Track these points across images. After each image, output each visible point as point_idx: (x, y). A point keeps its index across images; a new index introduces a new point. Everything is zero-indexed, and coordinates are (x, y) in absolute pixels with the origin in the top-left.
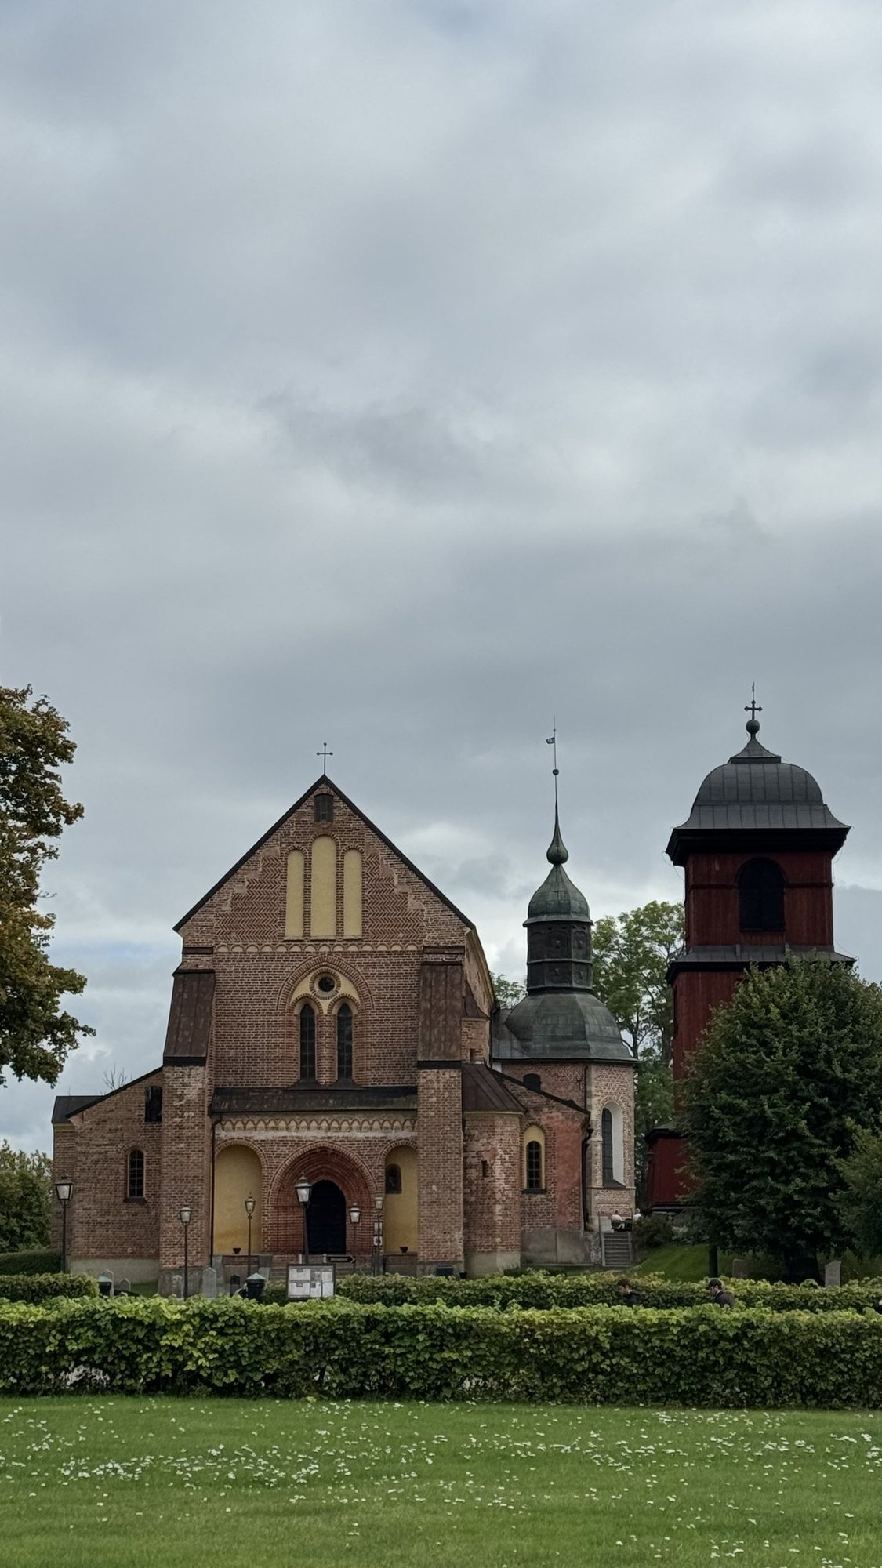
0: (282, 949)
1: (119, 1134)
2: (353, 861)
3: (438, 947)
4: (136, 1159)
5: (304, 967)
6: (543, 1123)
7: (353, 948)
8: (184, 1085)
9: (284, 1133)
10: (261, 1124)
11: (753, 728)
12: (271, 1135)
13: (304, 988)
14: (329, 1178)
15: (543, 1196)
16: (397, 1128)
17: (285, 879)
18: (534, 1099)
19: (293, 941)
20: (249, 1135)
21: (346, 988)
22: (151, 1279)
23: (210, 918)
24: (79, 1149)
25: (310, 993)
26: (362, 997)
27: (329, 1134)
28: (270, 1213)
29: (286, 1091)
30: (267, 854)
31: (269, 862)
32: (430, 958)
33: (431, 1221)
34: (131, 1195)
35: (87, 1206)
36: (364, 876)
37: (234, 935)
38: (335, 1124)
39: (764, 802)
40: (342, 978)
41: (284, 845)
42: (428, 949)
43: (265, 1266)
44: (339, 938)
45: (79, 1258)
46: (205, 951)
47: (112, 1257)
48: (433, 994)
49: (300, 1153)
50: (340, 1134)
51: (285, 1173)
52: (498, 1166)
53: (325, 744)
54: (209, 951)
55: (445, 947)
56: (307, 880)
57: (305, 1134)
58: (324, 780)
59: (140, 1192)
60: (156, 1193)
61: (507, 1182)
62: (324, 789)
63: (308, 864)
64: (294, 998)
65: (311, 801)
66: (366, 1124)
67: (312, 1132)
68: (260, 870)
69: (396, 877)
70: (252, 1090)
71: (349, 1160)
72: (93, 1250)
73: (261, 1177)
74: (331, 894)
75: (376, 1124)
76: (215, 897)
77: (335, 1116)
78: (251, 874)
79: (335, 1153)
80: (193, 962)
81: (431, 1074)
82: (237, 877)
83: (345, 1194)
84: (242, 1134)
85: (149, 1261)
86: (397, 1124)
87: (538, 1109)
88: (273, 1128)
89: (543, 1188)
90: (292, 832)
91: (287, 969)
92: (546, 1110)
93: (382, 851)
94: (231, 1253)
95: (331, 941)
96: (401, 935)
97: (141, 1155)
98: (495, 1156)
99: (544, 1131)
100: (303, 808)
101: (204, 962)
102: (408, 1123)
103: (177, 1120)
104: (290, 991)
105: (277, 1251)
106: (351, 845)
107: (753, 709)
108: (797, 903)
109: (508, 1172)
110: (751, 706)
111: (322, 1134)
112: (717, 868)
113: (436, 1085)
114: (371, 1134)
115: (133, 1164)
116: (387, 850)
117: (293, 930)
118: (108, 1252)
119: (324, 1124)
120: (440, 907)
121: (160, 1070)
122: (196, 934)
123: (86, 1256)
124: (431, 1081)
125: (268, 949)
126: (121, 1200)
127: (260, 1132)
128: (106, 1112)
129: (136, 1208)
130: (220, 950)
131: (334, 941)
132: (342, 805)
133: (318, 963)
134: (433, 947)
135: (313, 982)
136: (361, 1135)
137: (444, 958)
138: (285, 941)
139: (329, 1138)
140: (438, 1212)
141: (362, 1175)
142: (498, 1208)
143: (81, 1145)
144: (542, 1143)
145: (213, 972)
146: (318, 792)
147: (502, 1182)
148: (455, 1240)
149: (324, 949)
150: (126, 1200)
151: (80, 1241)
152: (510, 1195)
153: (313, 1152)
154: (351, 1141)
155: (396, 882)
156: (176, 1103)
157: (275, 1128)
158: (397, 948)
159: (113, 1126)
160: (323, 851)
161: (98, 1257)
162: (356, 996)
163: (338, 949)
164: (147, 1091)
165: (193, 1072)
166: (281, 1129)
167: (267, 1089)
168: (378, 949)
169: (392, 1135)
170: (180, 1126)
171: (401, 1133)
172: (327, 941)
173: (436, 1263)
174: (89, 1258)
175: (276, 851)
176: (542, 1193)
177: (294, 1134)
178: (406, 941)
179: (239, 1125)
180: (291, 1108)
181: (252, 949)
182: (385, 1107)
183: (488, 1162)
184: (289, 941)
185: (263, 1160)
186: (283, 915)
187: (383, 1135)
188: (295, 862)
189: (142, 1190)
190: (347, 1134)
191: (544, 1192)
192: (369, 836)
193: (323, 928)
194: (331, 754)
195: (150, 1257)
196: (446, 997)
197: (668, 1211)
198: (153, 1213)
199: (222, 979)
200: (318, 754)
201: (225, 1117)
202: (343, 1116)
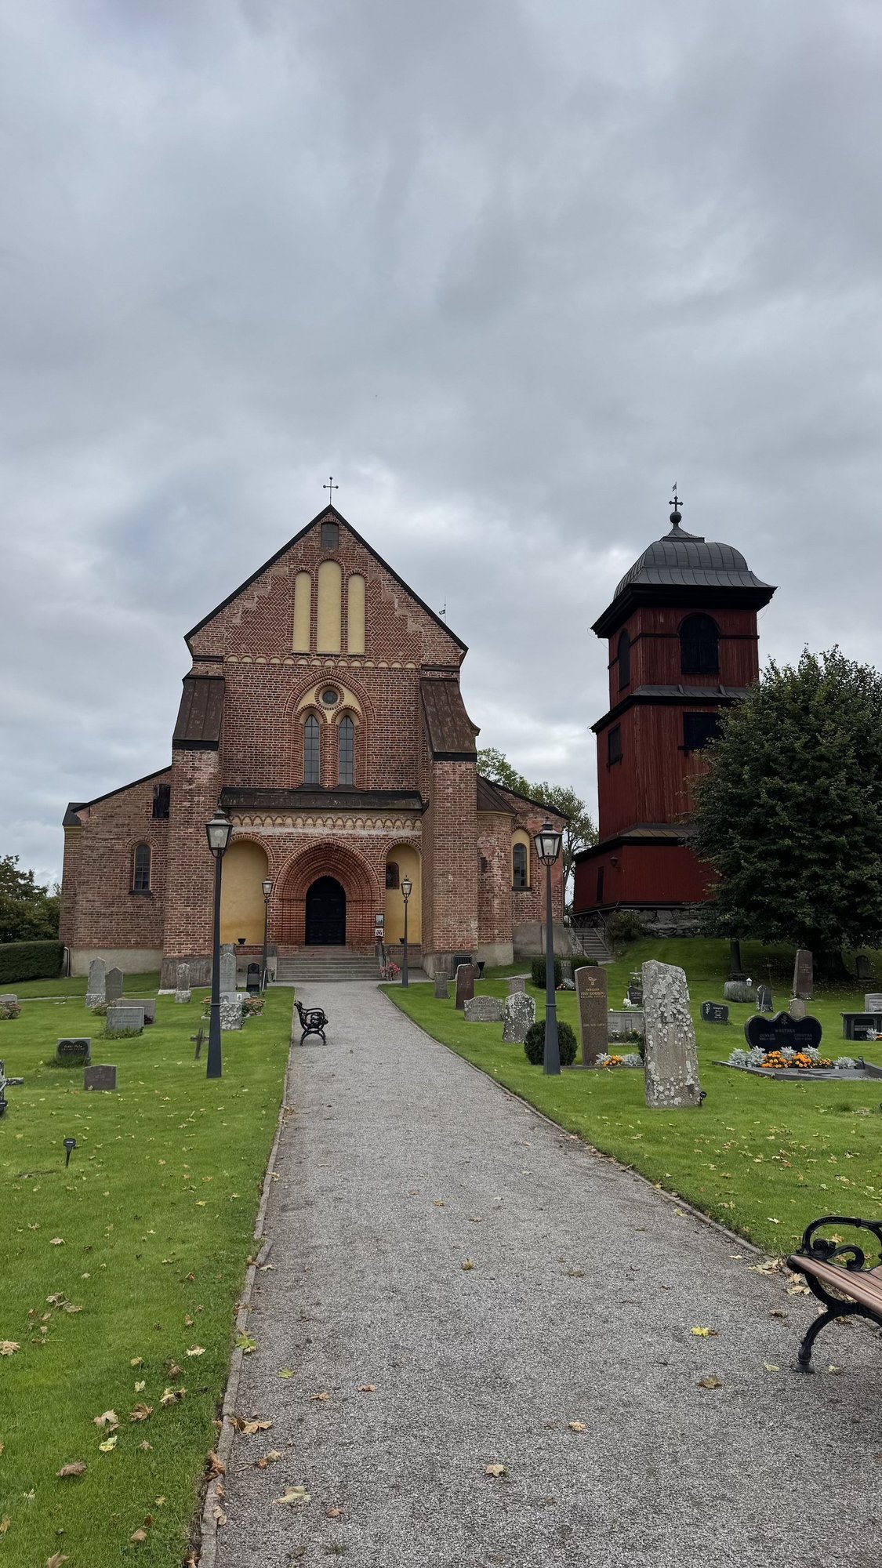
0: (290, 662)
1: (126, 829)
2: (357, 586)
3: (434, 665)
4: (141, 851)
5: (310, 679)
6: (529, 827)
7: (356, 664)
8: (194, 768)
9: (291, 830)
10: (269, 821)
11: (676, 519)
12: (278, 831)
13: (310, 699)
14: (330, 874)
15: (528, 893)
16: (398, 827)
17: (293, 597)
18: (521, 805)
19: (300, 654)
20: (256, 831)
21: (349, 700)
22: (155, 968)
23: (220, 629)
24: (85, 842)
25: (316, 704)
26: (365, 709)
27: (334, 832)
28: (275, 904)
29: (292, 792)
30: (276, 574)
31: (278, 581)
32: (428, 674)
33: (447, 911)
34: (136, 887)
35: (91, 898)
36: (367, 599)
37: (243, 646)
38: (340, 822)
39: (700, 568)
40: (345, 690)
41: (292, 566)
42: (425, 668)
43: (272, 955)
44: (344, 654)
45: (82, 948)
46: (216, 659)
47: (115, 948)
48: (436, 701)
49: (306, 848)
50: (345, 832)
51: (291, 867)
52: (495, 863)
53: (331, 479)
54: (220, 660)
55: (442, 666)
56: (314, 599)
57: (310, 831)
58: (330, 510)
59: (146, 884)
60: (162, 887)
61: (503, 879)
62: (331, 518)
63: (315, 586)
64: (299, 708)
65: (317, 528)
66: (369, 823)
67: (318, 829)
68: (269, 588)
69: (396, 601)
70: (259, 790)
71: (354, 857)
72: (96, 941)
73: (267, 872)
74: (336, 614)
75: (379, 823)
76: (226, 610)
77: (340, 815)
78: (259, 591)
79: (339, 849)
80: (203, 669)
81: (447, 766)
82: (247, 593)
83: (346, 889)
84: (250, 830)
85: (153, 951)
86: (398, 823)
87: (524, 815)
88: (280, 824)
89: (529, 886)
90: (300, 555)
91: (294, 680)
92: (531, 815)
93: (383, 576)
94: (237, 943)
95: (336, 656)
96: (401, 654)
97: (147, 847)
98: (494, 852)
99: (529, 835)
100: (311, 534)
101: (215, 669)
102: (409, 823)
103: (187, 804)
104: (297, 700)
105: (281, 942)
106: (356, 570)
107: (676, 503)
108: (727, 651)
109: (503, 869)
110: (674, 501)
111: (326, 831)
112: (662, 620)
113: (452, 777)
114: (374, 832)
115: (139, 858)
116: (388, 576)
117: (301, 644)
118: (113, 942)
119: (330, 822)
120: (437, 630)
121: (169, 769)
122: (206, 643)
123: (89, 947)
124: (447, 772)
125: (275, 661)
126: (126, 892)
127: (266, 828)
128: (113, 808)
129: (142, 900)
130: (229, 660)
131: (339, 656)
132: (346, 532)
133: (323, 677)
134: (430, 666)
135: (317, 694)
136: (364, 833)
137: (441, 675)
138: (293, 654)
139: (333, 835)
140: (454, 901)
141: (364, 870)
142: (496, 902)
143: (87, 839)
144: (527, 846)
145: (223, 679)
146: (324, 520)
147: (499, 877)
148: (471, 929)
149: (330, 663)
150: (131, 893)
151: (82, 932)
152: (505, 890)
153: (317, 848)
154: (355, 838)
155: (396, 606)
156: (186, 787)
157: (283, 825)
158: (397, 665)
159: (120, 821)
160: (330, 575)
161: (100, 948)
162: (358, 708)
163: (342, 664)
164: (155, 789)
165: (205, 757)
166: (288, 826)
167: (273, 791)
168: (380, 666)
169: (394, 833)
170: (189, 810)
171: (402, 830)
172: (332, 655)
173: (452, 952)
174: (92, 948)
175: (285, 572)
176: (528, 891)
177: (300, 831)
178: (405, 659)
179: (247, 820)
180: (298, 805)
181: (261, 660)
182: (388, 807)
183: (487, 859)
184: (296, 654)
185: (270, 854)
186: (291, 630)
187: (385, 833)
188: (303, 583)
189: (147, 883)
190: (351, 832)
191: (530, 889)
192: (372, 563)
193: (329, 643)
194: (337, 487)
195: (155, 947)
196: (449, 704)
197: (636, 909)
198: (158, 905)
199: (232, 687)
200: (324, 487)
201: (233, 813)
202: (348, 815)
